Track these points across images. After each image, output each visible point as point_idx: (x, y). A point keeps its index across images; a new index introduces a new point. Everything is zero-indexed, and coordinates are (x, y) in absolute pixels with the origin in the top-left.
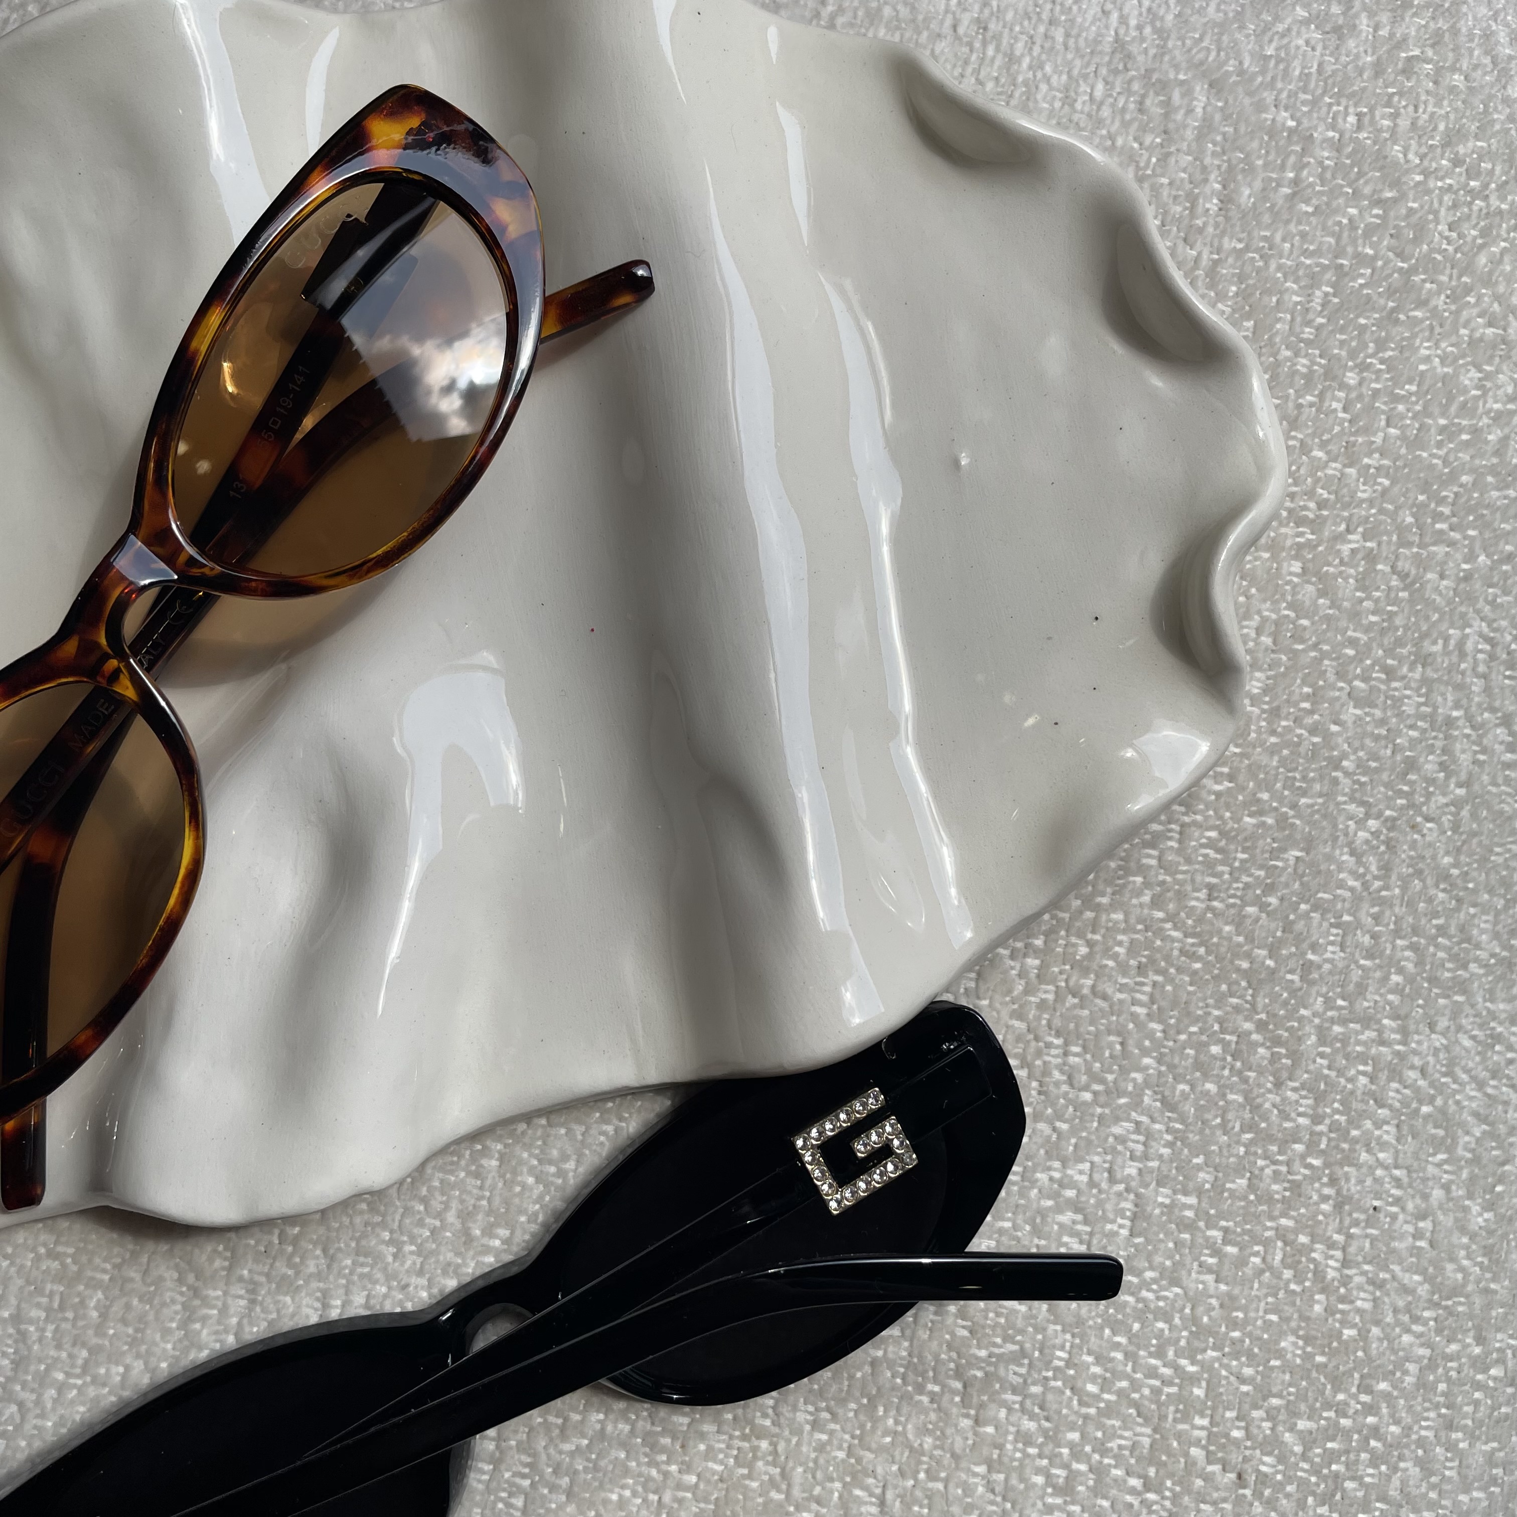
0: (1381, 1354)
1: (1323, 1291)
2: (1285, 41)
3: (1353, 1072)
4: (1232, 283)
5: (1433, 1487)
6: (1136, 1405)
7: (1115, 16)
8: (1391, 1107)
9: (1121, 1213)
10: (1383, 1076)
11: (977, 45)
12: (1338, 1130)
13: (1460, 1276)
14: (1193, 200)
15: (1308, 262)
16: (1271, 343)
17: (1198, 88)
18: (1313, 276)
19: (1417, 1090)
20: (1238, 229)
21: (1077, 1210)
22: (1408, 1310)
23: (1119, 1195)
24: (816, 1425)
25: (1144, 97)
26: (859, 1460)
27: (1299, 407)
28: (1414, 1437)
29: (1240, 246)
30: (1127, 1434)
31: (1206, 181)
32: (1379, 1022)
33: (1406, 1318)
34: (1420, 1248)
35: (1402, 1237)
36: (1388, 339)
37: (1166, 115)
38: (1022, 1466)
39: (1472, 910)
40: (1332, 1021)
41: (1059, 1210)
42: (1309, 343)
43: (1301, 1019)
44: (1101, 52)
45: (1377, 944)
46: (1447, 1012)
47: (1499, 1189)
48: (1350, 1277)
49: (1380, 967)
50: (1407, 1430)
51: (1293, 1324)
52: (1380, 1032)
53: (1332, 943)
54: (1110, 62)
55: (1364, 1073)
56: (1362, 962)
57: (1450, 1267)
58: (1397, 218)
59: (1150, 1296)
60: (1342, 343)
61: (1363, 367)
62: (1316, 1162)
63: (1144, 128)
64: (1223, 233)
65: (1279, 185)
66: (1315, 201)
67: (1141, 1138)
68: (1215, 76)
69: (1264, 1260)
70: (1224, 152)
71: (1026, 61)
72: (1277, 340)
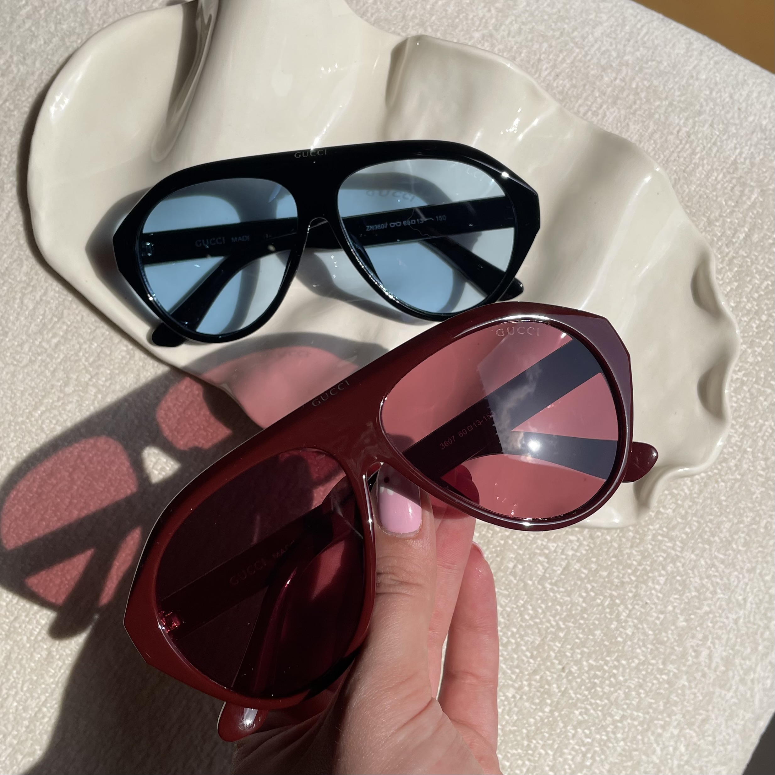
0: (628, 651)
1: (617, 621)
3: (659, 554)
4: (736, 266)
5: (626, 704)
6: (539, 629)
7: (738, 151)
8: (667, 572)
9: (561, 565)
11: (684, 142)
12: (645, 571)
13: (666, 639)
14: (736, 231)
15: (767, 270)
16: (741, 294)
17: (756, 190)
18: (767, 276)
19: (678, 571)
20: (747, 248)
21: (546, 558)
22: (643, 641)
23: (562, 559)
25: (735, 186)
28: (627, 684)
29: (745, 255)
30: (532, 637)
31: (743, 226)
32: (675, 541)
33: (641, 644)
34: (656, 624)
35: (652, 616)
37: (740, 196)
39: (724, 519)
40: (659, 534)
41: (540, 555)
42: (754, 299)
43: (649, 529)
44: (727, 163)
45: (686, 515)
46: (701, 549)
47: (692, 616)
48: (628, 621)
49: (684, 523)
50: (626, 681)
51: (602, 627)
52: (675, 545)
53: (671, 508)
54: (729, 168)
55: (663, 557)
56: (678, 519)
57: (664, 634)
59: (559, 596)
60: (766, 304)
62: (633, 578)
64: (742, 247)
68: (765, 188)
69: (602, 602)
70: (755, 218)
71: (699, 155)
72: (744, 294)
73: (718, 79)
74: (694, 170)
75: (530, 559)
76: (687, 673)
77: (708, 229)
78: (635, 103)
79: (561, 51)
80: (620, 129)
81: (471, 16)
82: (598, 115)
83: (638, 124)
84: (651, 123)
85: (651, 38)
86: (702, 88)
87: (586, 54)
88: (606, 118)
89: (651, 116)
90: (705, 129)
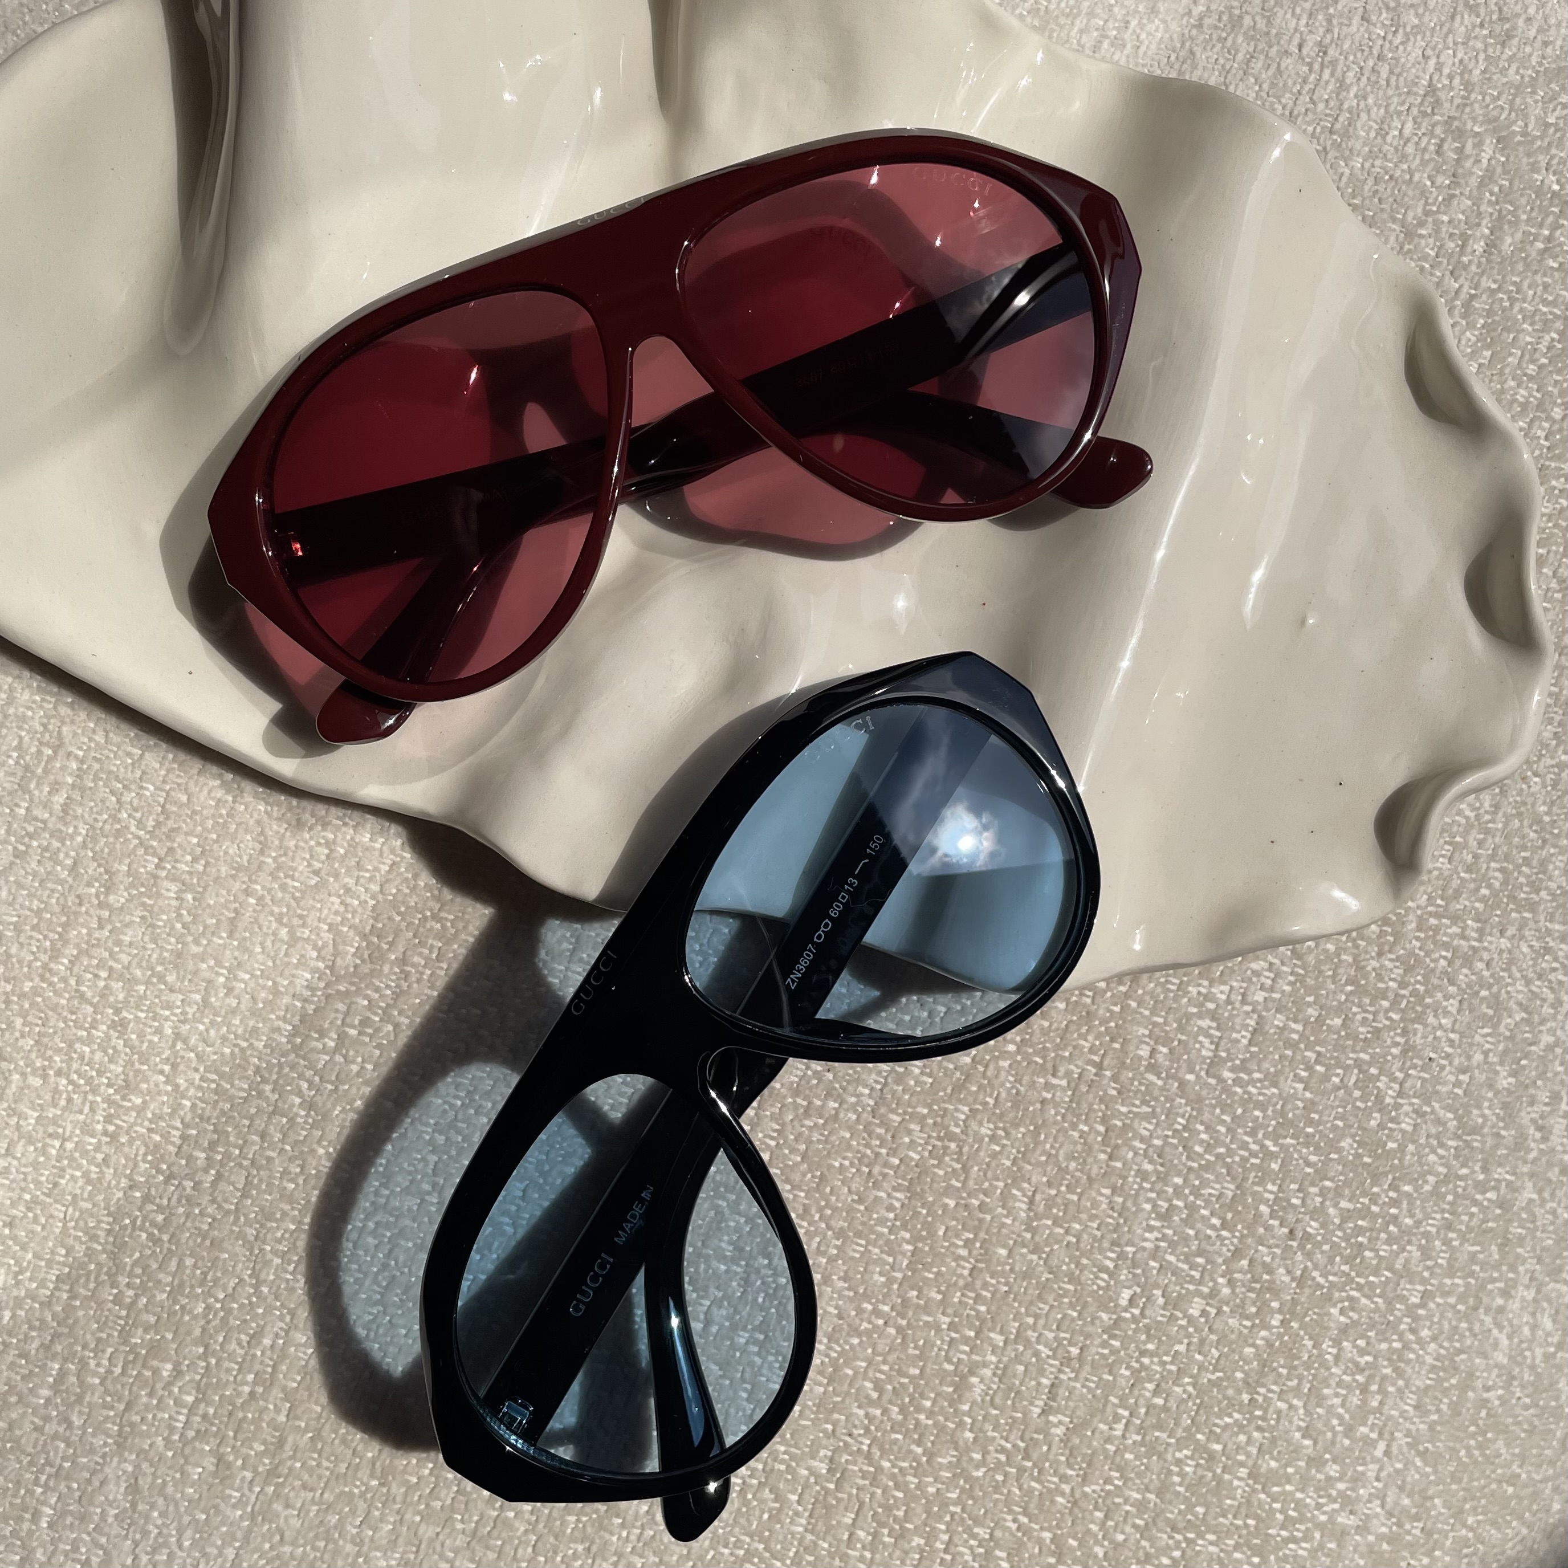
0: (1412, 1165)
1: (1380, 1111)
3: (1437, 955)
4: (1481, 316)
5: (1428, 1268)
6: (1229, 1167)
7: (1432, 62)
8: (1459, 988)
9: (1245, 1027)
10: (1458, 963)
11: (1316, 67)
12: (1416, 996)
13: (1480, 1120)
14: (1465, 238)
15: (1545, 309)
16: (1501, 373)
17: (1488, 141)
18: (1546, 322)
19: (1481, 978)
20: (1495, 271)
21: (1213, 1019)
22: (1438, 1137)
23: (1247, 1013)
24: (993, 1138)
25: (1443, 140)
26: (1020, 1169)
28: (1422, 1230)
29: (1494, 286)
30: (1218, 1186)
31: (1479, 225)
32: (1464, 921)
33: (1435, 1143)
34: (1457, 1094)
35: (1445, 1083)
37: (1458, 161)
38: (1137, 1195)
39: (1552, 851)
40: (1430, 914)
41: (1200, 1016)
42: (1531, 378)
44: (1416, 94)
45: (1475, 863)
46: (1517, 924)
47: (1524, 1062)
48: (1402, 1105)
49: (1474, 880)
50: (1418, 1223)
51: (1353, 1131)
52: (1464, 929)
53: (1443, 856)
54: (1421, 104)
55: (1445, 958)
56: (1462, 875)
57: (1475, 1112)
59: (1254, 1091)
60: (1556, 382)
62: (1395, 1016)
63: (1438, 170)
64: (1484, 272)
65: (1535, 240)
66: (1560, 259)
67: (1272, 975)
68: (1504, 133)
69: (1342, 1080)
70: (1497, 202)
71: (1354, 90)
72: (1507, 371)
74: (1351, 122)
75: (1181, 1029)
76: (1532, 1175)
77: (1407, 247)
80: (1177, 66)
82: (1124, 46)
83: (1214, 46)
84: (1240, 39)
88: (1143, 49)
89: (1235, 23)
90: (1354, 29)
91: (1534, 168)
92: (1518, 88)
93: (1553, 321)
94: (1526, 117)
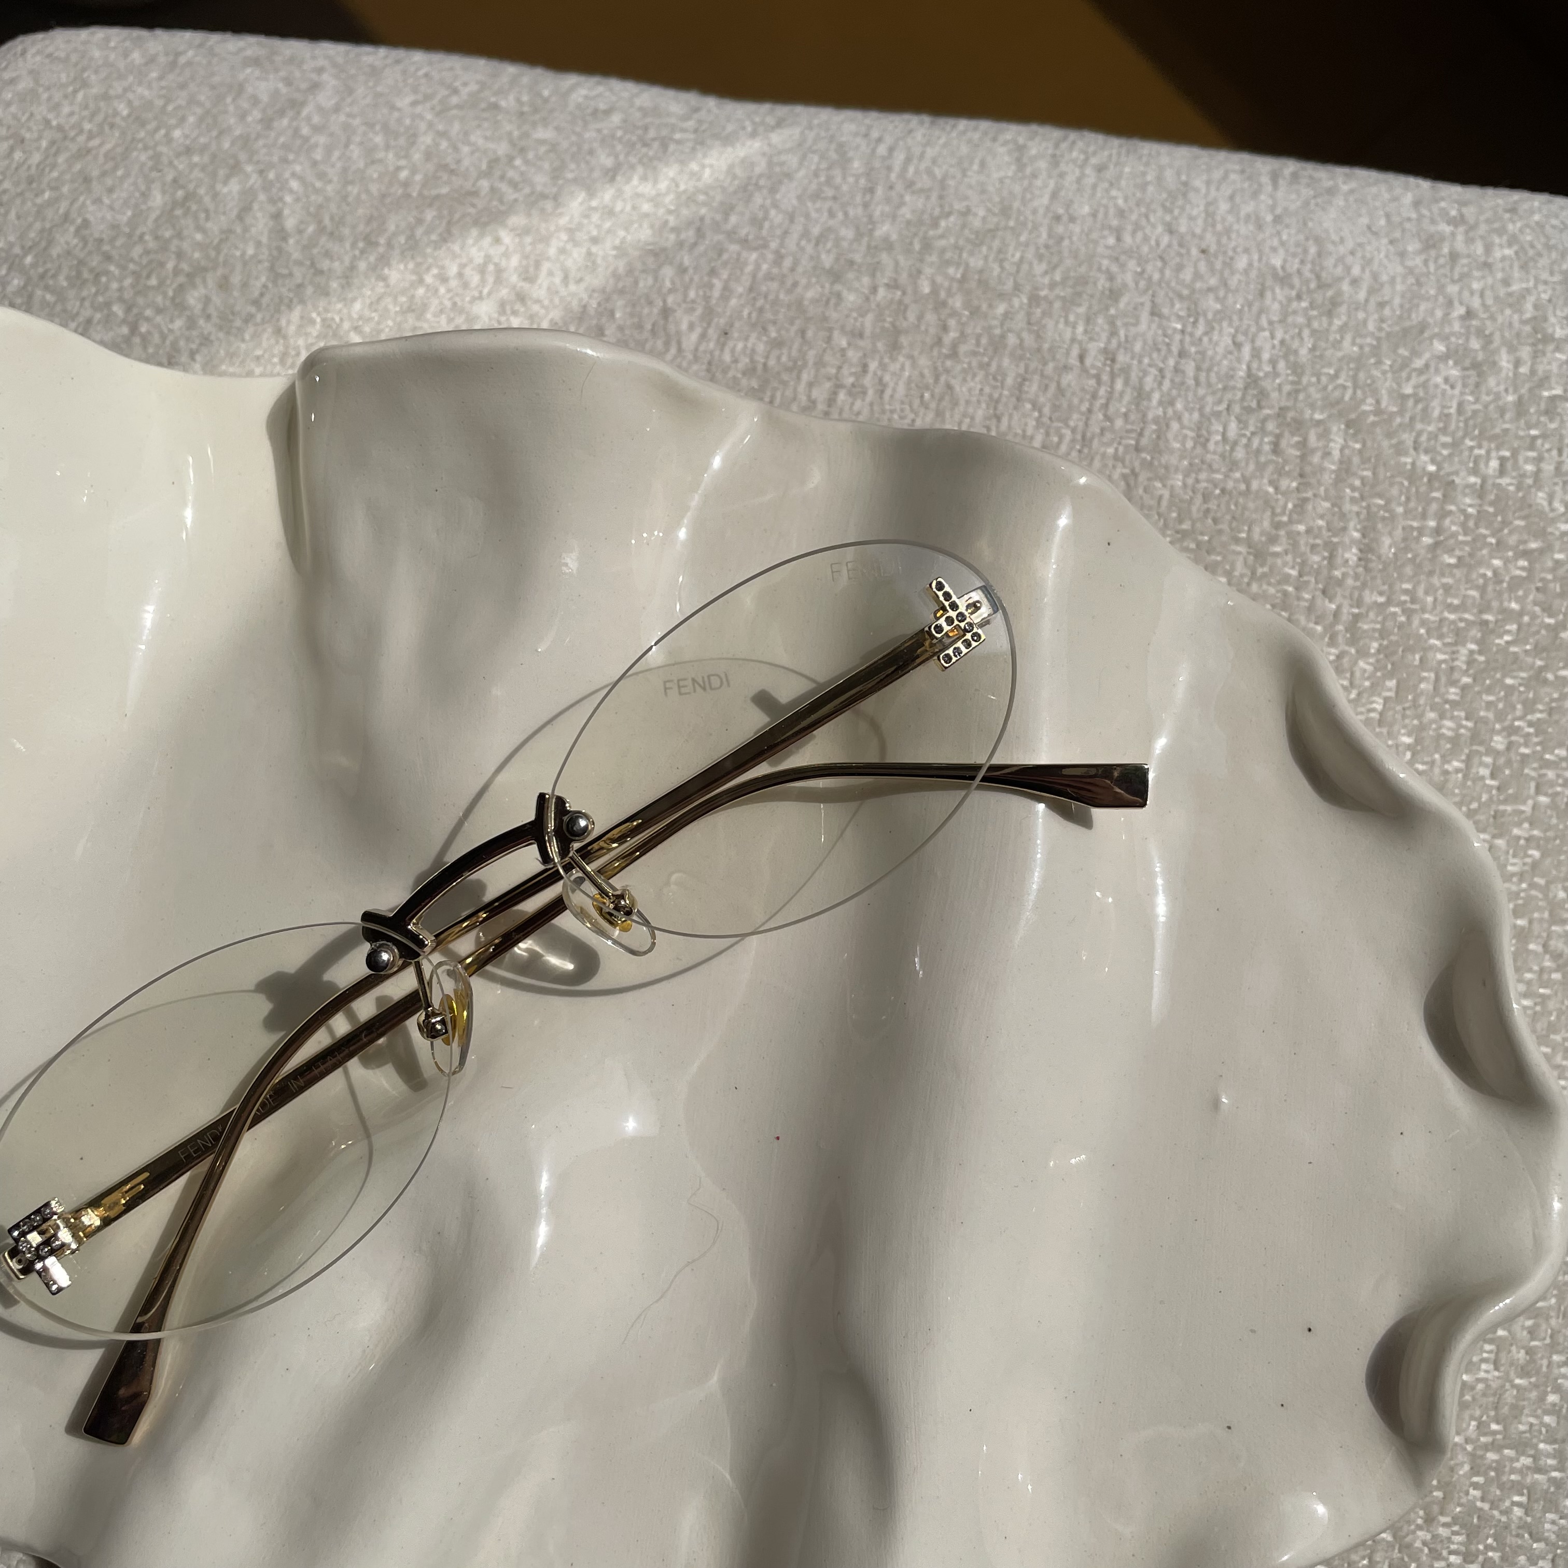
2: (1423, 378)
3: (1507, 1503)
4: (1373, 639)
7: (1246, 350)
8: (1546, 1541)
10: (1538, 1506)
11: (1105, 378)
14: (1332, 551)
15: (1452, 617)
16: (1415, 705)
17: (1335, 429)
18: (1458, 632)
20: (1379, 581)
25: (1278, 437)
27: (1446, 773)
29: (1381, 599)
31: (1344, 529)
32: (1535, 1447)
36: (1535, 701)
37: (1303, 457)
42: (1454, 704)
43: (1452, 1446)
44: (1234, 388)
45: (1532, 1361)
49: (1536, 1386)
52: (1536, 1458)
53: (1484, 1361)
54: (1243, 399)
55: (1519, 1505)
56: (1518, 1381)
58: (1543, 570)
60: (1489, 705)
61: (1512, 730)
63: (1280, 472)
64: (1364, 585)
65: (1420, 535)
66: (1458, 552)
68: (1353, 416)
70: (1362, 498)
71: (1156, 396)
72: (1422, 701)
73: (1120, 202)
74: (1160, 435)
77: (1260, 571)
78: (945, 328)
79: (713, 272)
80: (933, 405)
81: (453, 270)
82: (864, 393)
83: (974, 375)
84: (1006, 362)
85: (923, 166)
86: (1094, 236)
87: (779, 258)
88: (888, 392)
89: (998, 345)
90: (1143, 327)
91: (1399, 450)
92: (1359, 362)
93: (1466, 629)
94: (1375, 392)
